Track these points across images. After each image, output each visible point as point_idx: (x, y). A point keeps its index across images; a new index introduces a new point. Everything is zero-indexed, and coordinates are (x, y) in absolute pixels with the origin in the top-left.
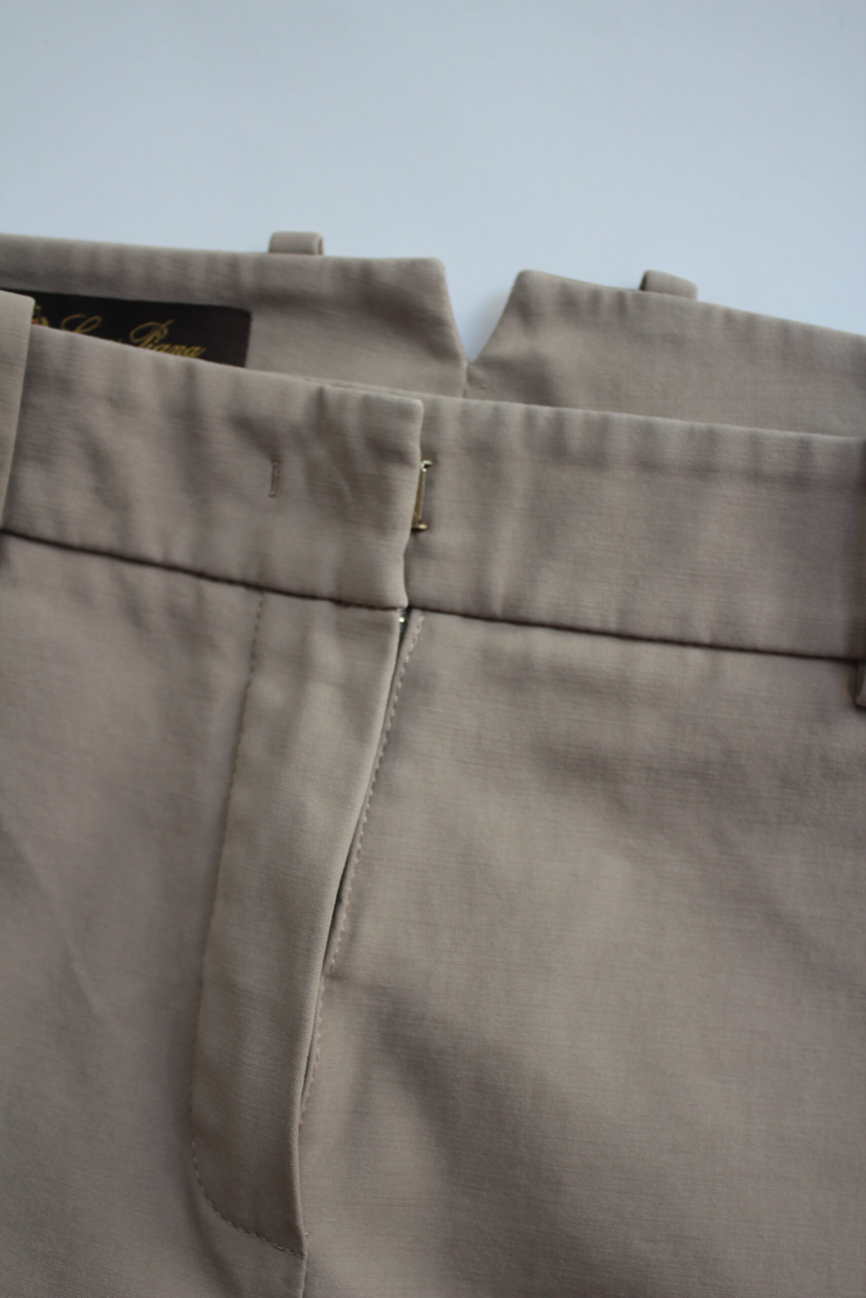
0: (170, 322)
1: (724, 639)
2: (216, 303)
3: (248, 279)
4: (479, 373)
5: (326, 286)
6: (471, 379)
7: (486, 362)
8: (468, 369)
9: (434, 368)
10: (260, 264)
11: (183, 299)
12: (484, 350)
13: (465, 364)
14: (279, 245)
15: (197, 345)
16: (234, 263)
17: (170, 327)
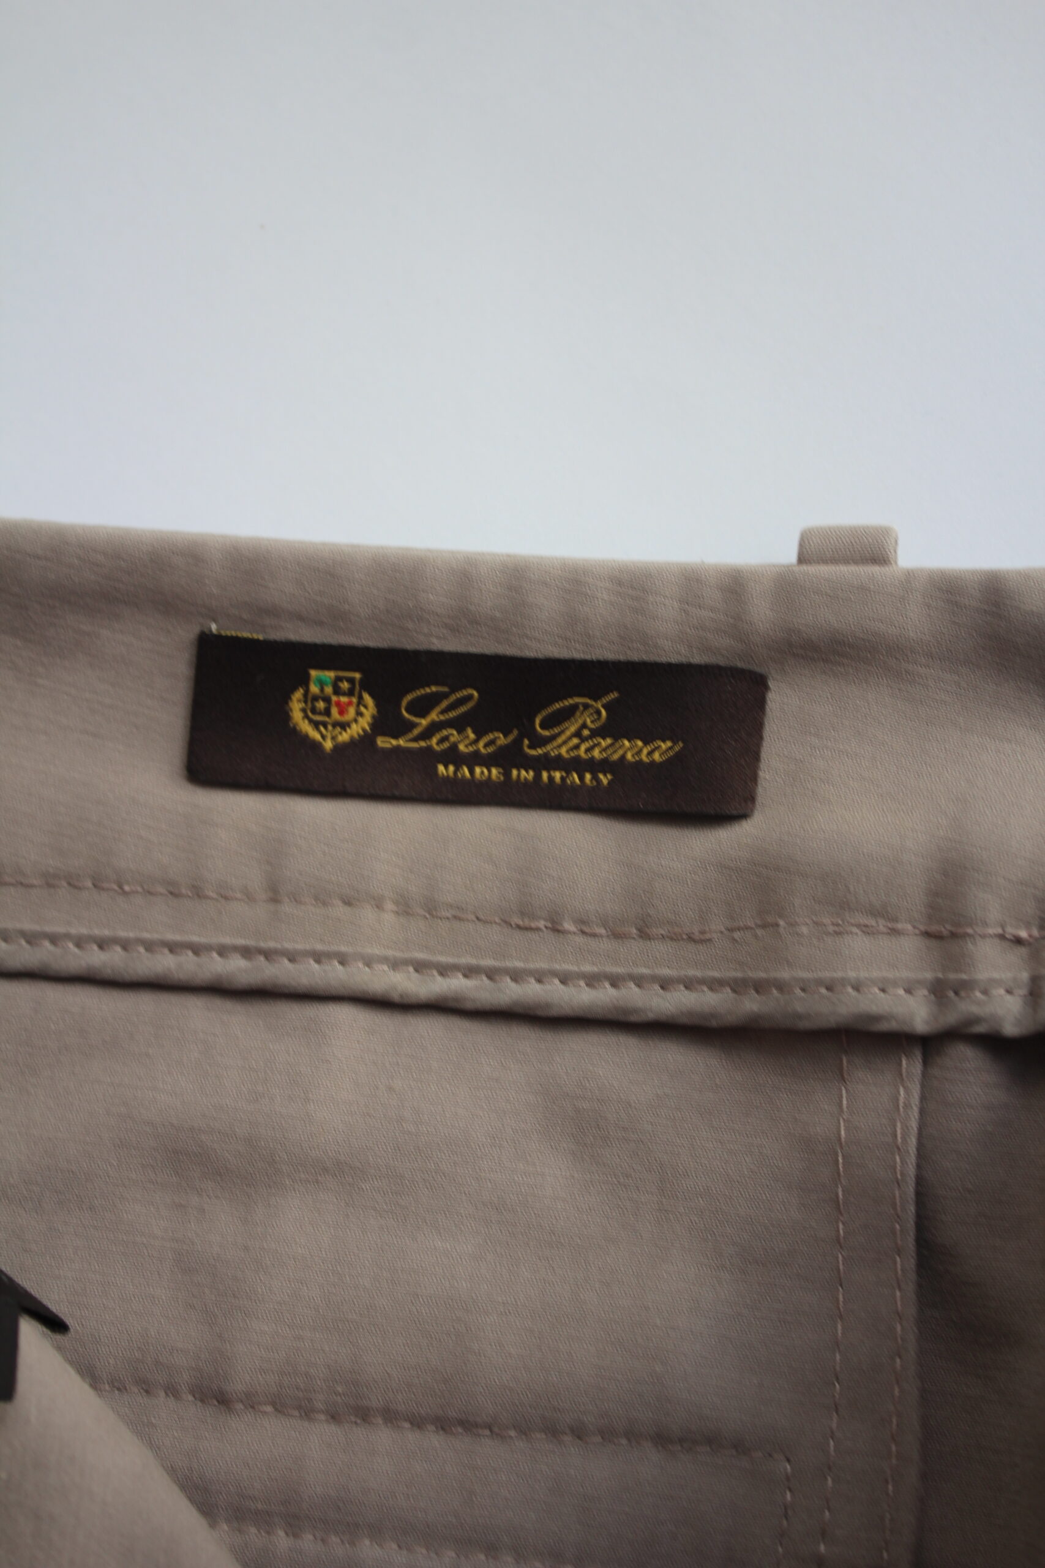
0: (613, 696)
2: (698, 659)
3: (761, 614)
11: (635, 653)
14: (818, 550)
17: (611, 707)
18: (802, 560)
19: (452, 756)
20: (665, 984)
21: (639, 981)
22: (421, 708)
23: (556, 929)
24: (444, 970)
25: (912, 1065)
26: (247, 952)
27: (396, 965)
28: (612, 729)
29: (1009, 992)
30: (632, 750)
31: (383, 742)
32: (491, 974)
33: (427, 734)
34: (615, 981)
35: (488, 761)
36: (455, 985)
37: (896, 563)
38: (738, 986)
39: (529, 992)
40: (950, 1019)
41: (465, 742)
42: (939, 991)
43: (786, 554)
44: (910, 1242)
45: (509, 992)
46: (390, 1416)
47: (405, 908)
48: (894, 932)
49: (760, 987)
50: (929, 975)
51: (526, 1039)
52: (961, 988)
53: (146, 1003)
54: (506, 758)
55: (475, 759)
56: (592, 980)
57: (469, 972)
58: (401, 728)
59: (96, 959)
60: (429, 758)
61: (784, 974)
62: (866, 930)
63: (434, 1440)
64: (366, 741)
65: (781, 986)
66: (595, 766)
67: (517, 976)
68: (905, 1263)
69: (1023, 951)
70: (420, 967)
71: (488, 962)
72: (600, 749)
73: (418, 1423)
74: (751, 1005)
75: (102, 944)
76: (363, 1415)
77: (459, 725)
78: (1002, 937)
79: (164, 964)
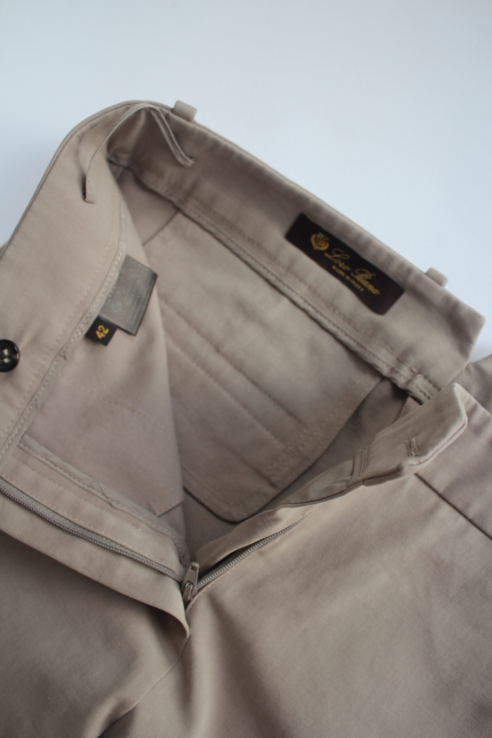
0: (374, 275)
1: (476, 522)
2: (394, 279)
3: (411, 279)
4: (472, 368)
5: (438, 301)
6: (467, 368)
7: (477, 366)
8: (469, 364)
9: (456, 355)
10: (419, 277)
11: (383, 270)
12: (479, 361)
13: (468, 362)
14: (431, 274)
15: (378, 289)
16: (410, 270)
17: (372, 277)
18: (427, 274)
19: (337, 265)
20: (347, 335)
21: (342, 331)
22: (337, 253)
23: (334, 310)
24: (310, 305)
25: (378, 380)
26: (276, 277)
27: (302, 298)
28: (370, 281)
29: (404, 379)
30: (371, 288)
31: (326, 255)
32: (317, 311)
33: (336, 258)
34: (338, 328)
35: (344, 271)
36: (309, 309)
37: (444, 286)
38: (359, 344)
39: (321, 319)
40: (390, 376)
41: (341, 265)
42: (392, 370)
43: (425, 270)
44: (355, 408)
45: (318, 317)
46: (244, 374)
47: (310, 288)
48: (392, 354)
49: (362, 347)
50: (392, 365)
51: (315, 327)
52: (396, 372)
53: (252, 274)
54: (347, 273)
55: (341, 269)
56: (334, 325)
57: (314, 308)
58: (331, 254)
59: (249, 260)
60: (332, 263)
61: (368, 348)
62: (388, 350)
63: (249, 384)
64: (322, 252)
65: (366, 350)
66: (362, 286)
67: (322, 315)
68: (351, 412)
69: (412, 374)
70: (306, 301)
71: (318, 308)
72: (365, 283)
73: (248, 378)
74: (358, 349)
75: (252, 258)
76: (240, 370)
77: (342, 261)
78: (410, 368)
79: (261, 269)
